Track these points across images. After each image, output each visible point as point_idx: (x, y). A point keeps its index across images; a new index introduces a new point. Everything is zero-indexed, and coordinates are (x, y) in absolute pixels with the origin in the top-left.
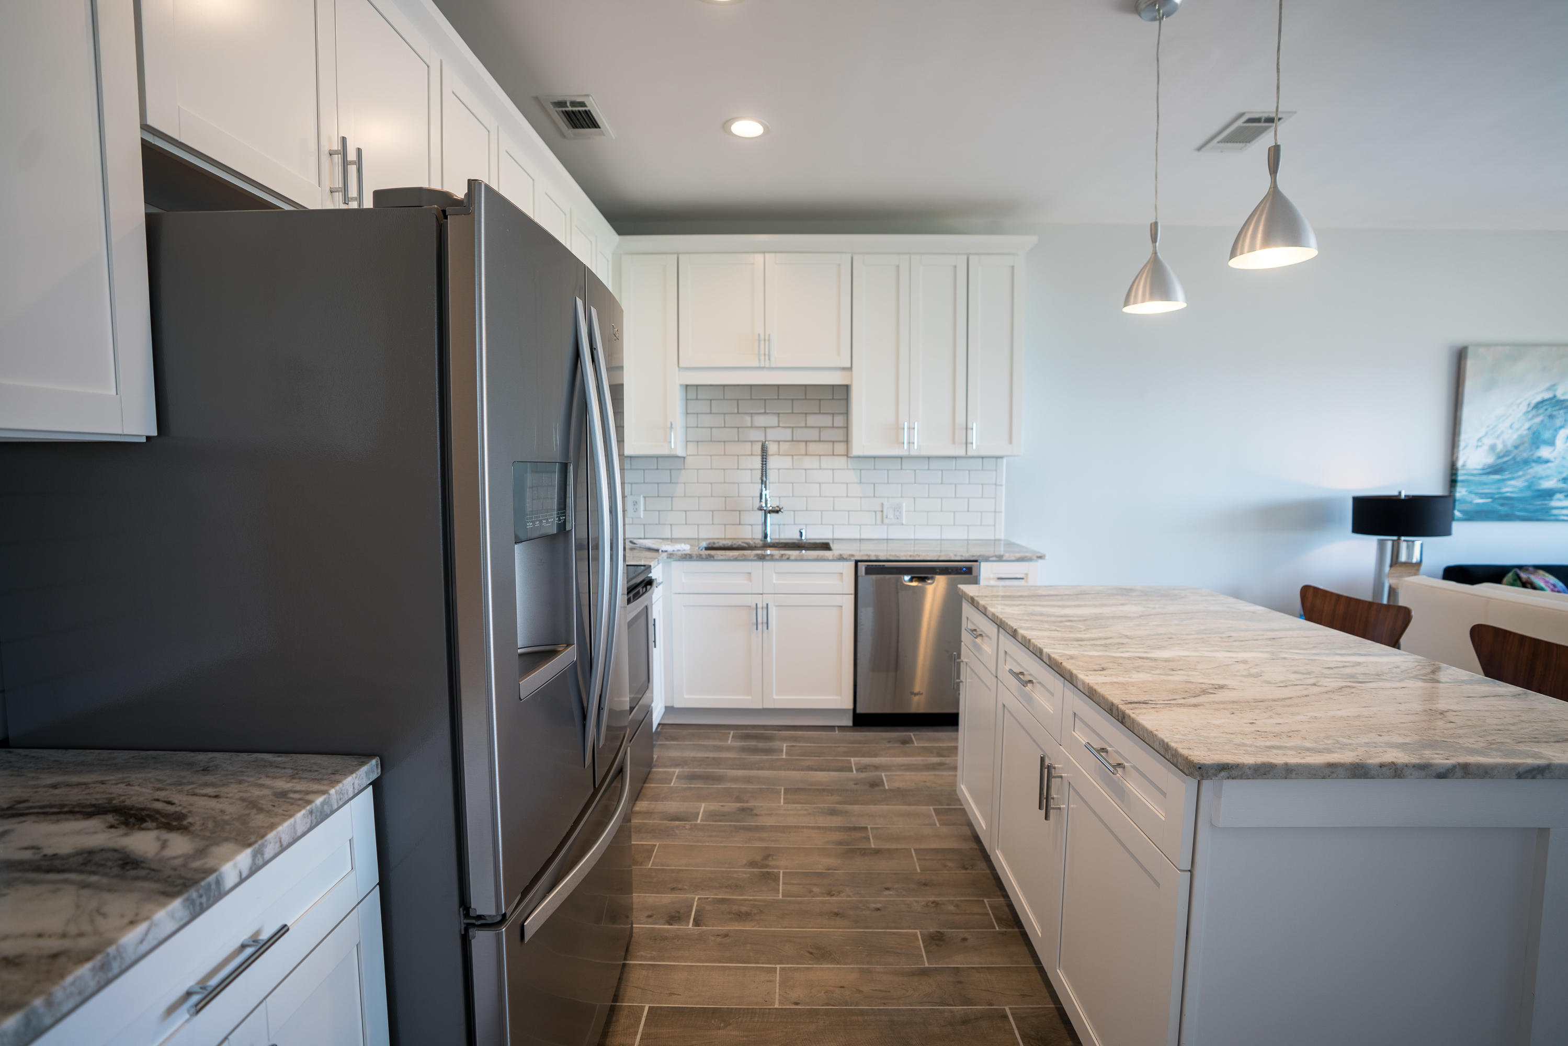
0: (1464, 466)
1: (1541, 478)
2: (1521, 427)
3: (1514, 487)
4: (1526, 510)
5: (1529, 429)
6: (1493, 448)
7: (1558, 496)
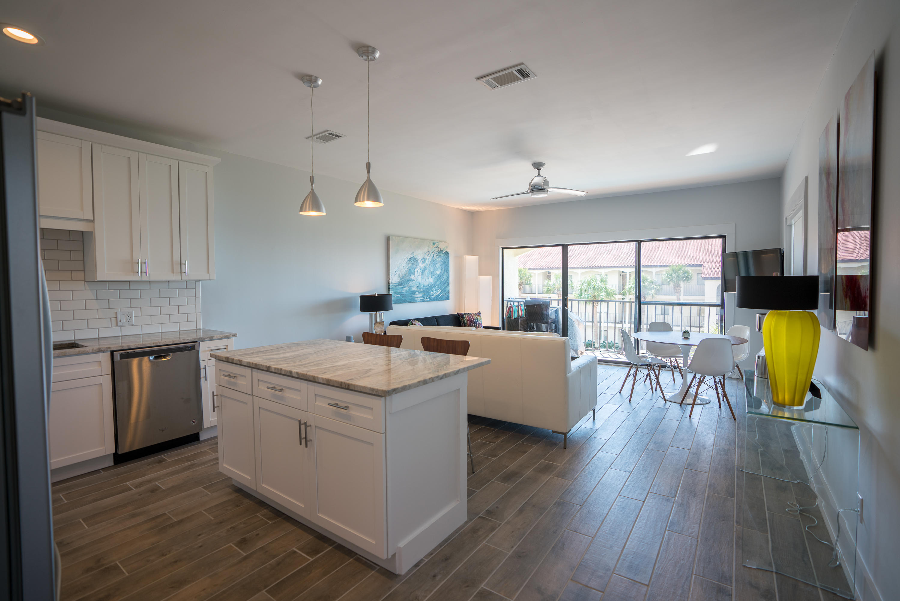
0: (392, 282)
1: (412, 287)
2: (406, 268)
3: (406, 290)
4: (409, 299)
5: (408, 268)
6: (399, 275)
7: (416, 293)
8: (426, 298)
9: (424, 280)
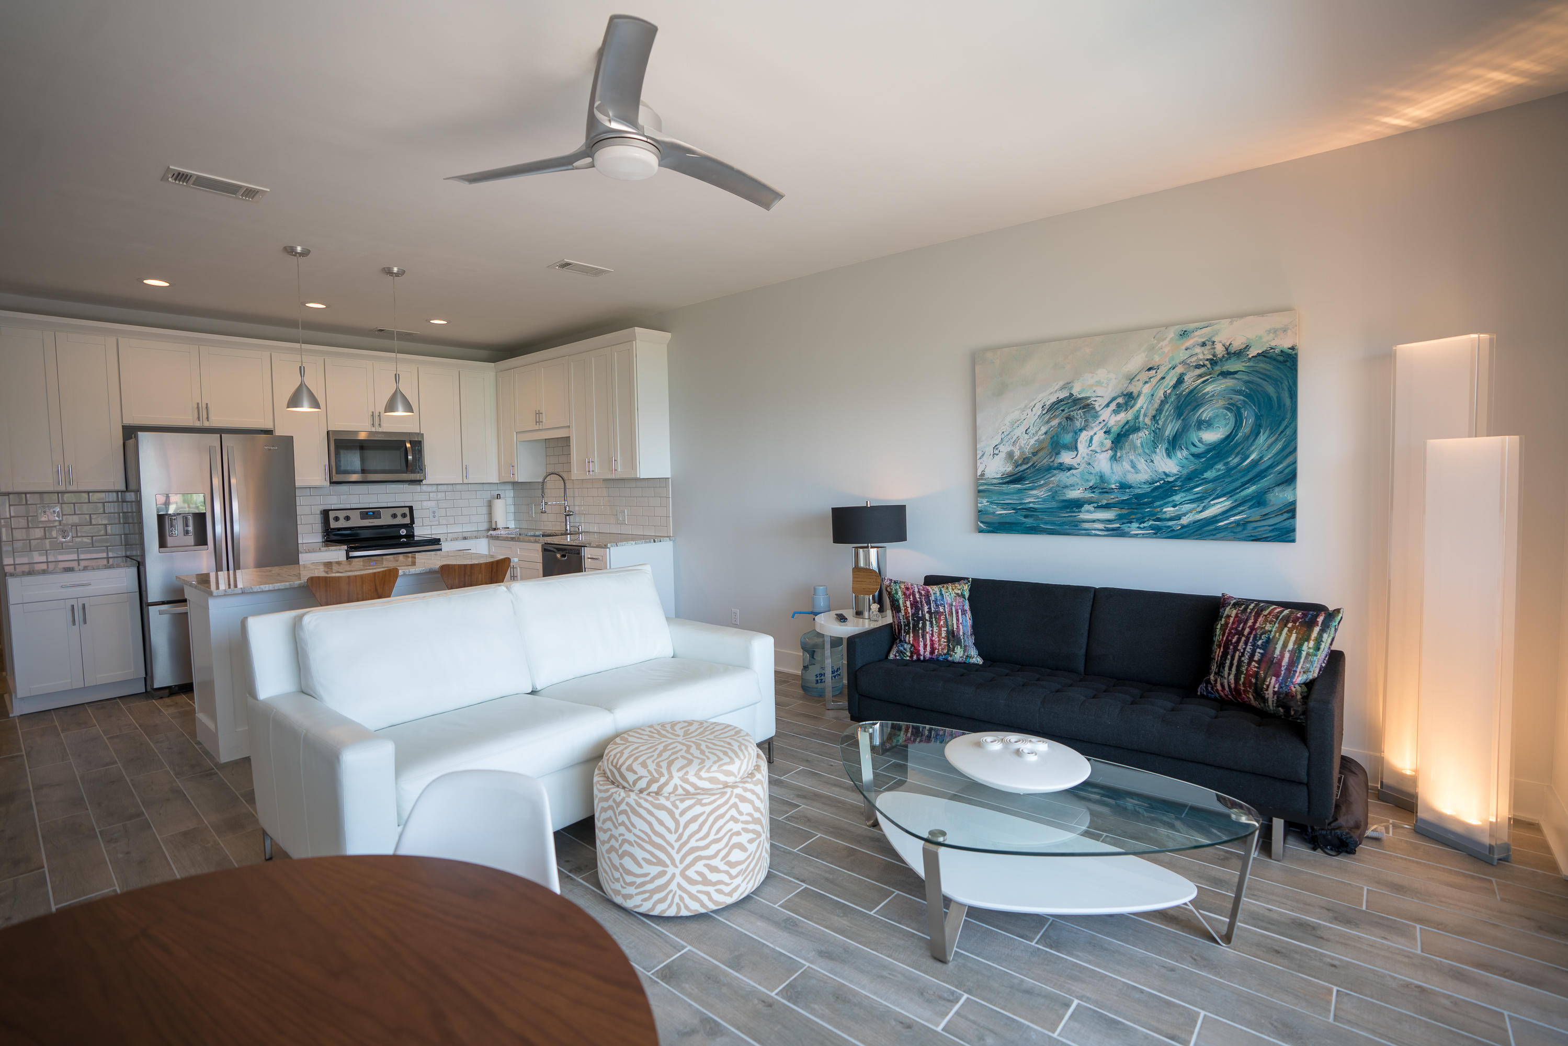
1: (1066, 487)
2: (1037, 432)
3: (1038, 497)
4: (1053, 523)
5: (1046, 433)
6: (1010, 455)
7: (1086, 507)
8: (1135, 525)
9: (1127, 466)
